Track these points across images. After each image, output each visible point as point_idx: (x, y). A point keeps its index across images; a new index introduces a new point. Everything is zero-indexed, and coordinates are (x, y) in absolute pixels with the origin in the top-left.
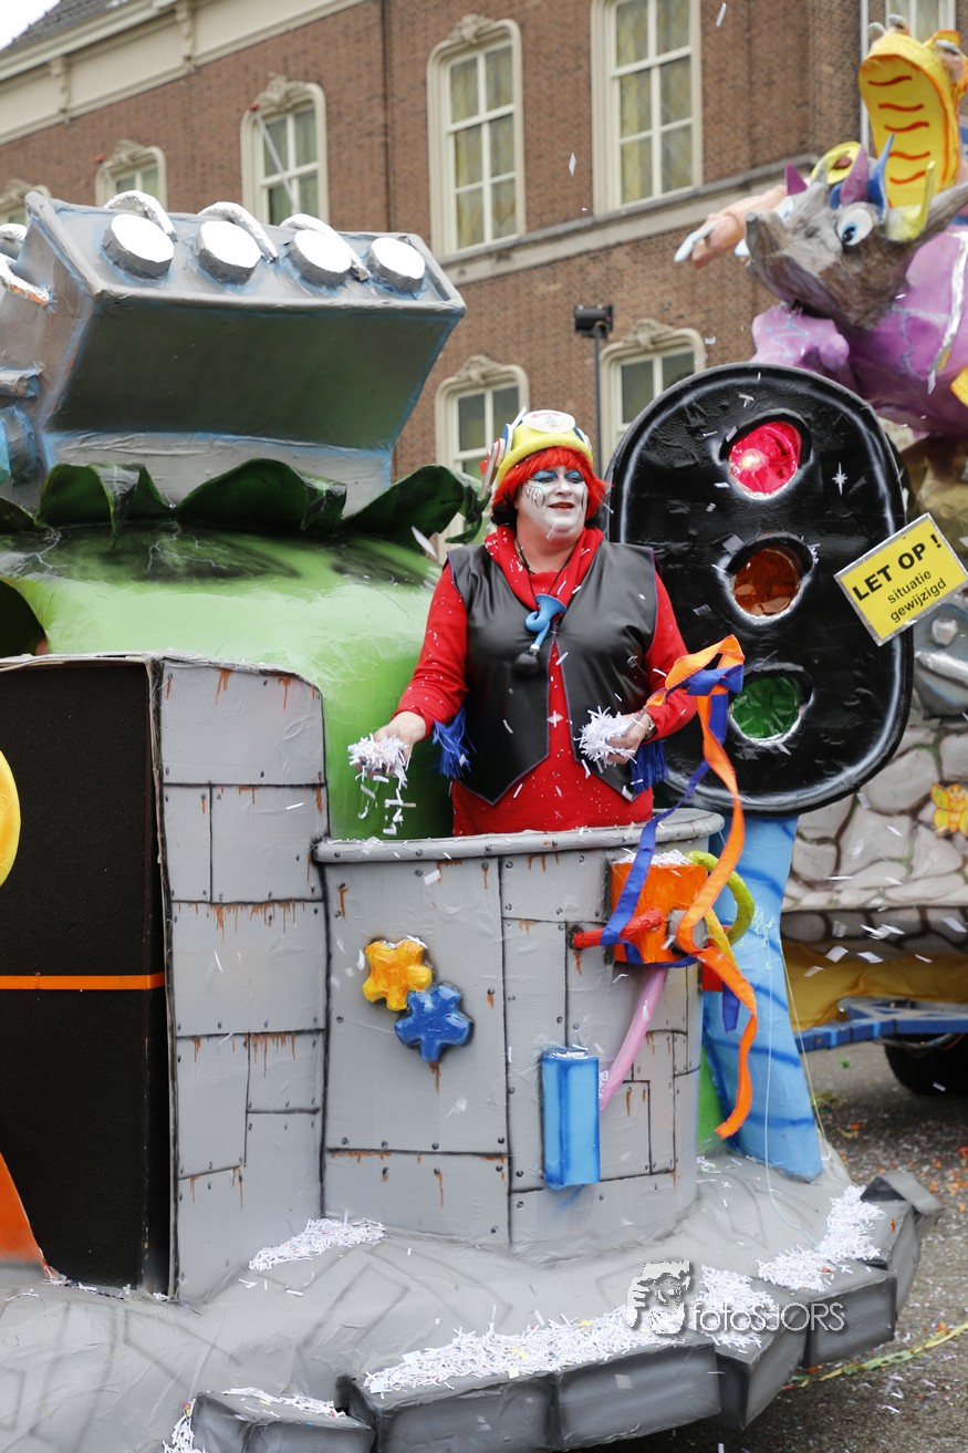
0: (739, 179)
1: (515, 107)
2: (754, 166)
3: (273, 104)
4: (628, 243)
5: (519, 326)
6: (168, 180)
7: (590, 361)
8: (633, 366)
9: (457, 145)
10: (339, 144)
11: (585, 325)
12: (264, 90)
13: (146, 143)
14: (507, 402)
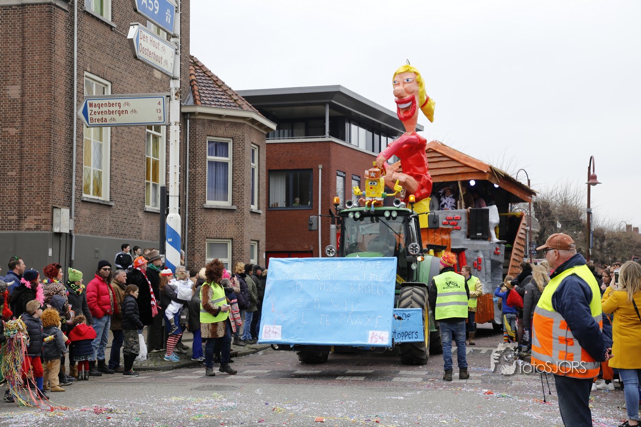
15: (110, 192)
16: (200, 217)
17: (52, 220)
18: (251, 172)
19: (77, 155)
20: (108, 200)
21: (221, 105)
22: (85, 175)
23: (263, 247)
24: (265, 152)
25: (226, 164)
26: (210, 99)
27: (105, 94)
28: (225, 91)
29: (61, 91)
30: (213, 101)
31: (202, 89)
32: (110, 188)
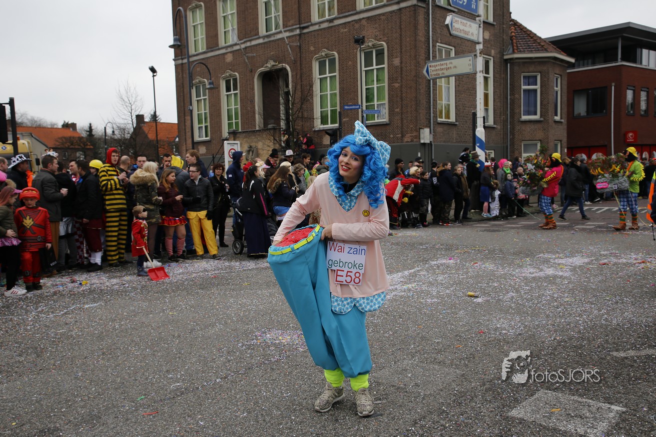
4: (366, 18)
5: (336, 41)
7: (355, 50)
8: (367, 52)
11: (357, 41)
14: (332, 62)
15: (456, 116)
16: (517, 128)
17: (420, 136)
18: (555, 95)
19: (433, 95)
20: (454, 121)
21: (531, 51)
22: (439, 107)
23: (565, 144)
24: (566, 79)
25: (535, 91)
26: (524, 47)
27: (451, 56)
28: (535, 40)
29: (422, 58)
30: (526, 48)
31: (519, 41)
32: (456, 114)
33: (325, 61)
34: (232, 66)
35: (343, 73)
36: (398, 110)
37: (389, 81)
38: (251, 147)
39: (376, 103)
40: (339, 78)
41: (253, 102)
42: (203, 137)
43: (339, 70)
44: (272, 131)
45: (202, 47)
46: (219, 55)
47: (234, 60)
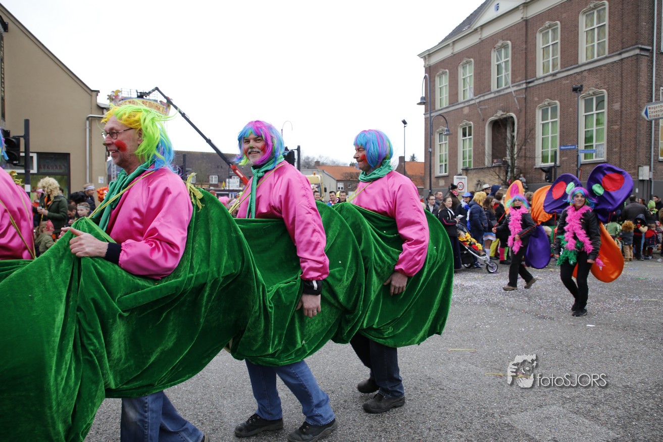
0: (619, 52)
1: (558, 41)
2: (623, 49)
3: (499, 46)
4: (587, 70)
5: (558, 91)
6: (474, 65)
7: (576, 99)
8: (588, 99)
9: (543, 51)
10: (515, 53)
11: (575, 90)
12: (497, 43)
13: (470, 58)
14: (554, 110)
17: (637, 173)
19: (655, 135)
22: (660, 146)
33: (548, 109)
34: (468, 117)
35: (564, 118)
36: (617, 149)
37: (608, 124)
38: (479, 181)
39: (594, 143)
40: (560, 123)
41: (483, 145)
42: (442, 173)
43: (560, 116)
44: (497, 169)
45: (445, 103)
46: (458, 109)
47: (470, 111)
